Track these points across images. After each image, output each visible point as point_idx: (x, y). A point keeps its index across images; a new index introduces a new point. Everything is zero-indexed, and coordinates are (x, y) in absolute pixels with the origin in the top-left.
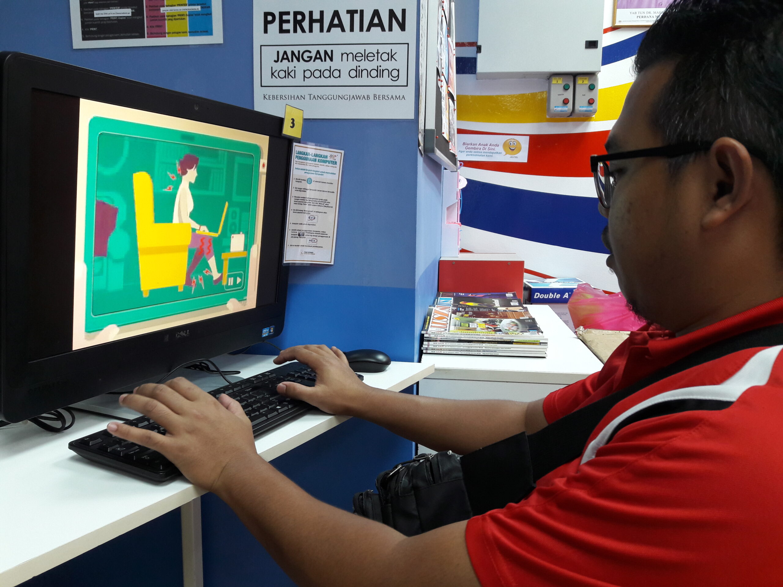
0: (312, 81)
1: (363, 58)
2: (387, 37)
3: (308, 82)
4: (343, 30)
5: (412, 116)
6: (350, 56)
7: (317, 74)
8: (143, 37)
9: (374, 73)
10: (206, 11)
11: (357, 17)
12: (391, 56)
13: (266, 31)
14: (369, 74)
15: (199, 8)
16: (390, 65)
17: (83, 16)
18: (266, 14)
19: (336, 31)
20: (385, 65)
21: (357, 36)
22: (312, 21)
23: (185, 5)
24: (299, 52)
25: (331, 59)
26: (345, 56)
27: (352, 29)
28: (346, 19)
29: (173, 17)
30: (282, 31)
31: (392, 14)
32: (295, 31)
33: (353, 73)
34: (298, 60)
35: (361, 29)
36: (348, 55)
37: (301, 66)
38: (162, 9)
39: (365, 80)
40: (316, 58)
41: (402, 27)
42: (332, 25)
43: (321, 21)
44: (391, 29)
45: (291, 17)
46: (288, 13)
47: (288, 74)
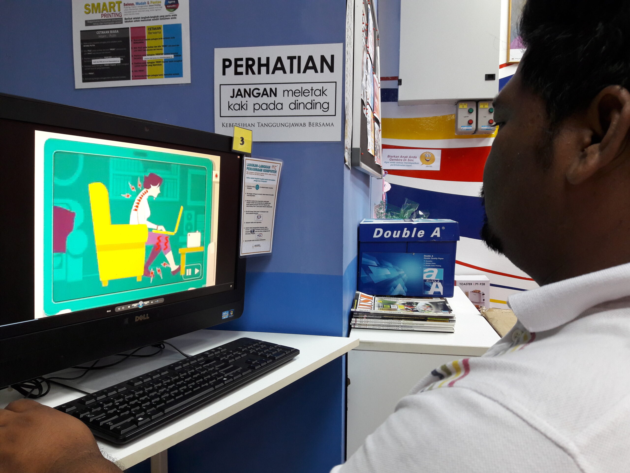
0: (260, 112)
1: (301, 94)
2: (319, 77)
3: (257, 113)
4: (285, 72)
5: (339, 139)
6: (290, 93)
7: (264, 107)
8: (129, 79)
9: (309, 106)
10: (178, 58)
11: (295, 62)
12: (323, 92)
13: (224, 73)
14: (305, 106)
15: (172, 56)
16: (321, 99)
17: (83, 63)
18: (224, 60)
19: (279, 73)
20: (317, 99)
21: (296, 77)
22: (260, 65)
23: (162, 54)
24: (250, 89)
25: (275, 95)
26: (286, 92)
27: (292, 72)
28: (287, 63)
29: (152, 64)
30: (236, 73)
31: (323, 59)
32: (247, 73)
33: (293, 106)
34: (250, 96)
35: (299, 72)
36: (288, 92)
37: (251, 101)
38: (144, 58)
39: (302, 111)
40: (263, 94)
41: (331, 69)
42: (276, 68)
43: (267, 65)
44: (322, 71)
45: (244, 63)
46: (241, 59)
47: (241, 107)
